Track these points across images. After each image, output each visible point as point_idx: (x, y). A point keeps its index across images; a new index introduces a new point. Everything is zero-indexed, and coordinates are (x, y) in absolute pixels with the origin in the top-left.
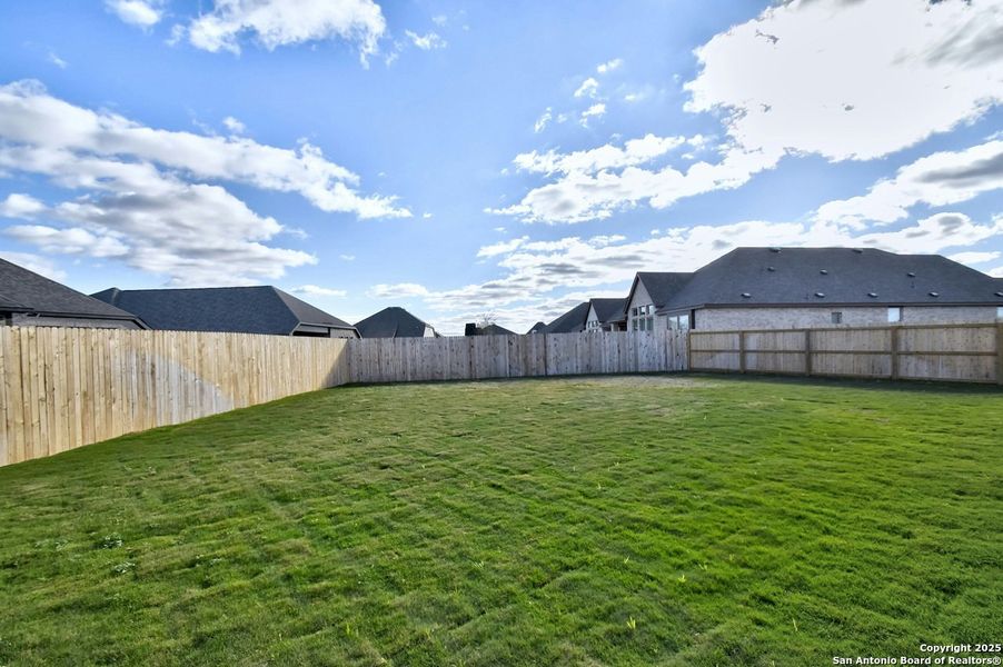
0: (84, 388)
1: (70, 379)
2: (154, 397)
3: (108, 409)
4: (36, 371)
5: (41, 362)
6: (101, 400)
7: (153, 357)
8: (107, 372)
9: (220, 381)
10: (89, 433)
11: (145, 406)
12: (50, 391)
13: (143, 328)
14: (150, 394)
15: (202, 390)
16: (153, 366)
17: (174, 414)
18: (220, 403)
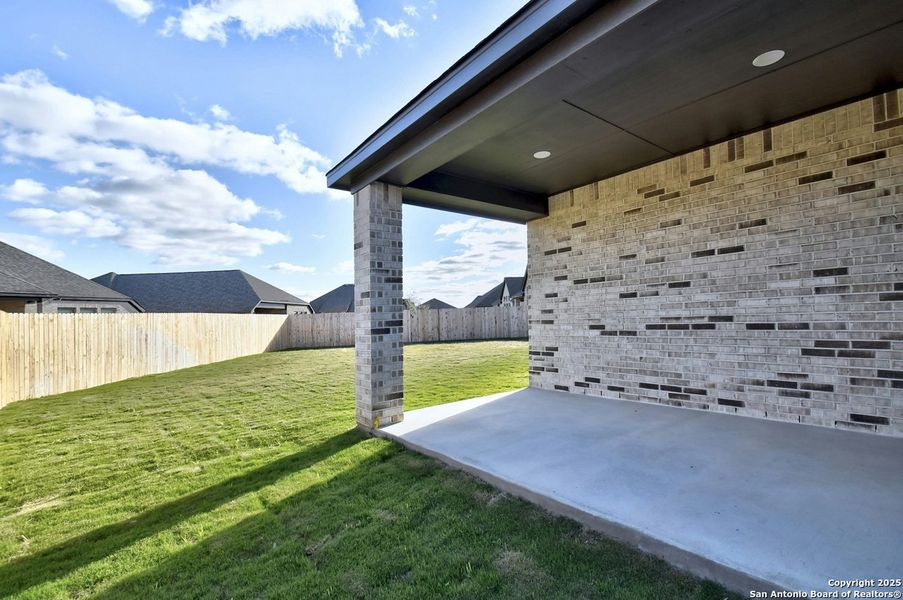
0: (107, 349)
1: (99, 344)
2: (147, 355)
3: (120, 361)
4: (82, 338)
5: (84, 333)
6: (115, 357)
7: (146, 331)
8: (120, 339)
9: (189, 346)
10: (109, 376)
11: (141, 361)
12: (89, 351)
13: (140, 311)
14: (144, 354)
15: (177, 352)
16: (147, 336)
17: (159, 366)
18: (188, 361)
